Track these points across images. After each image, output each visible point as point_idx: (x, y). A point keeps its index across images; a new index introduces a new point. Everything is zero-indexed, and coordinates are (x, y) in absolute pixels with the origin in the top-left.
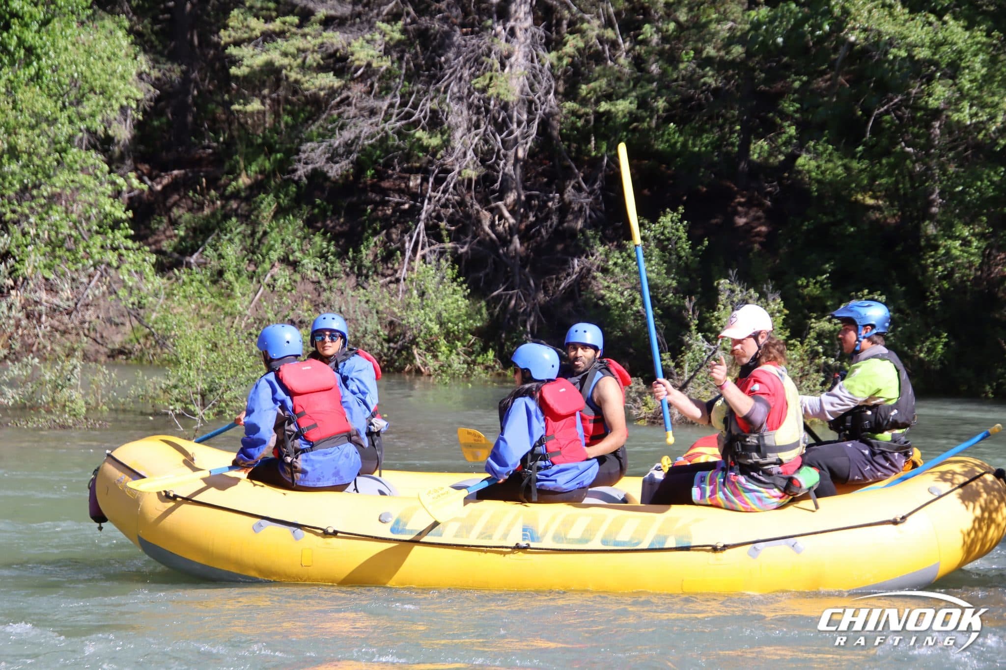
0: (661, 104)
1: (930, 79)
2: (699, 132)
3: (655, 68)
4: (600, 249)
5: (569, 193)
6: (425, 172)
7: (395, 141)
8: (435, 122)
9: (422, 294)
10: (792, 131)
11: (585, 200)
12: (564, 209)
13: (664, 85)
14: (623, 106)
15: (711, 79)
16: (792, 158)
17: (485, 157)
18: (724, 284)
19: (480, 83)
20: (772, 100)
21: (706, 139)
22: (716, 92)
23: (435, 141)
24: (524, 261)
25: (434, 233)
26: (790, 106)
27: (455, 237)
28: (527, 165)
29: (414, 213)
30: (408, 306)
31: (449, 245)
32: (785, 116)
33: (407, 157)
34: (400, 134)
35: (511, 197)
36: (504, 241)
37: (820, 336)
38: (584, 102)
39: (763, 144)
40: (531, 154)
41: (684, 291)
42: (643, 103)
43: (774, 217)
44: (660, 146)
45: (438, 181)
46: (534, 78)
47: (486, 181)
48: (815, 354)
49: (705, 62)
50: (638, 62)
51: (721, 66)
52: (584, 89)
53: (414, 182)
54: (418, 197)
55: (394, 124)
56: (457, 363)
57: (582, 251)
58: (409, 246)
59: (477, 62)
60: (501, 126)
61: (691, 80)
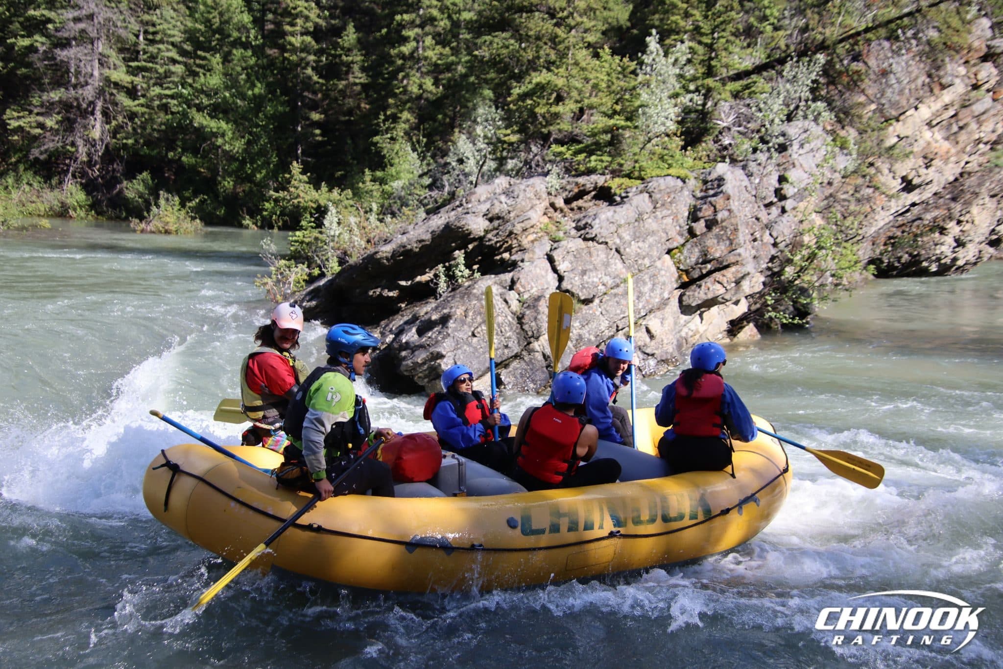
0: (142, 141)
1: (217, 137)
2: (153, 150)
3: (139, 131)
4: (125, 182)
5: (115, 166)
6: (71, 159)
7: (61, 149)
8: (73, 144)
9: (71, 194)
10: (180, 150)
11: (120, 168)
12: (114, 170)
13: (142, 135)
14: (130, 141)
15: (156, 135)
16: (180, 158)
17: (89, 155)
18: (161, 192)
19: (86, 133)
20: (174, 141)
21: (155, 152)
22: (158, 138)
23: (73, 150)
24: (103, 185)
25: (74, 176)
26: (179, 143)
27: (80, 178)
28: (102, 157)
29: (68, 170)
30: (67, 198)
31: (79, 180)
32: (177, 146)
33: (65, 154)
34: (62, 147)
35: (98, 167)
36: (96, 179)
37: (190, 208)
38: (118, 140)
39: (172, 154)
40: (103, 154)
41: (150, 194)
42: (136, 141)
43: (175, 174)
44: (142, 153)
45: (75, 161)
46: (103, 132)
47: (90, 161)
48: (188, 213)
49: (153, 130)
50: (134, 129)
51: (159, 131)
52: (118, 136)
53: (67, 161)
54: (68, 166)
55: (60, 144)
56: (83, 214)
57: (121, 182)
58: (66, 180)
59: (85, 127)
60: (94, 146)
61: (150, 134)
